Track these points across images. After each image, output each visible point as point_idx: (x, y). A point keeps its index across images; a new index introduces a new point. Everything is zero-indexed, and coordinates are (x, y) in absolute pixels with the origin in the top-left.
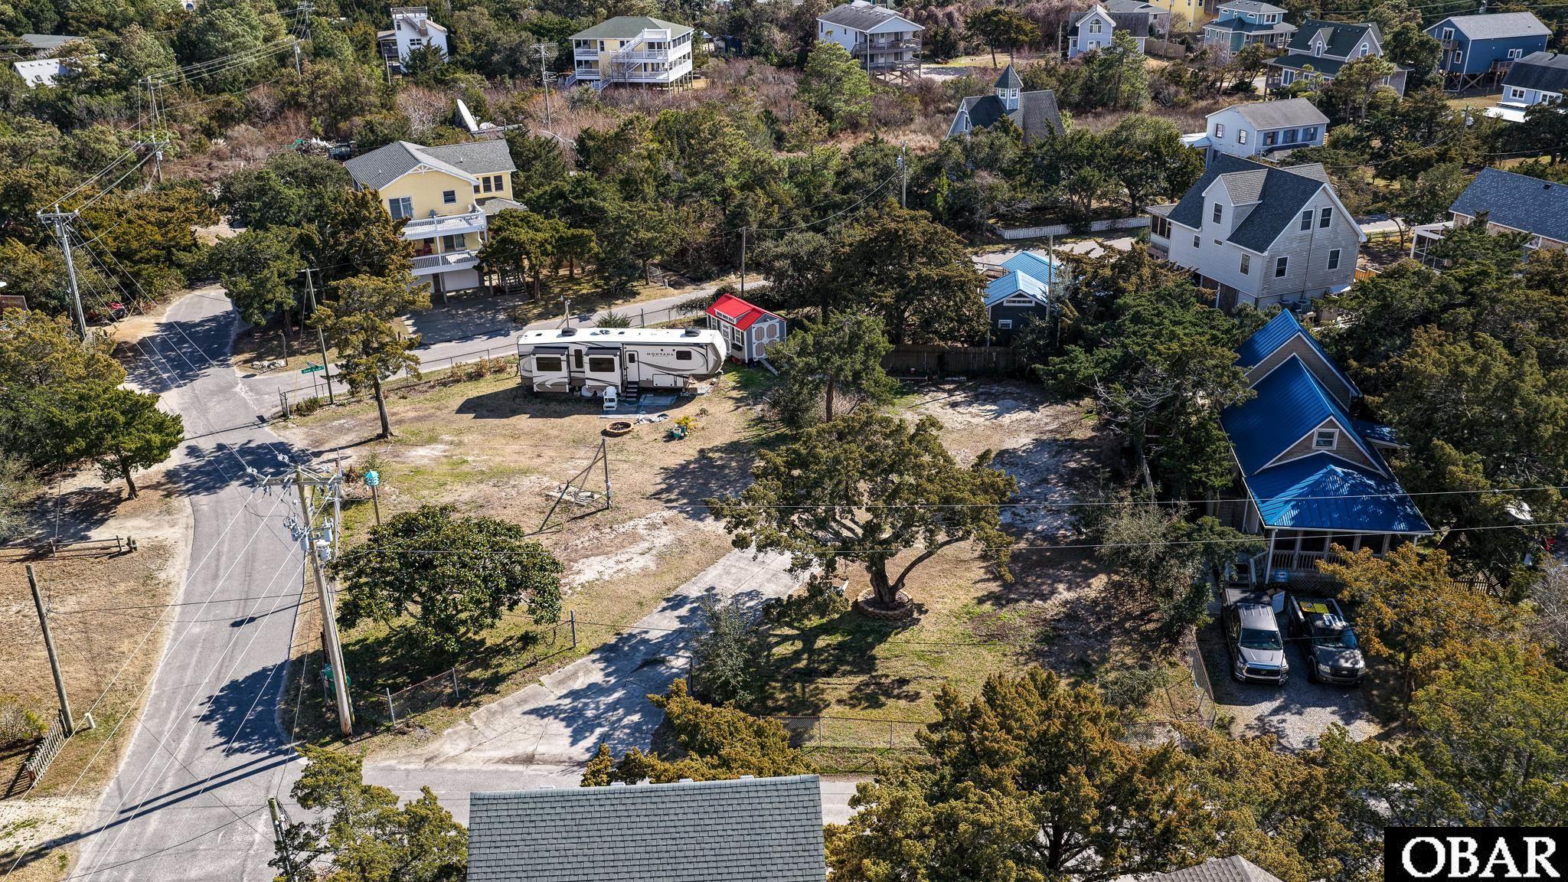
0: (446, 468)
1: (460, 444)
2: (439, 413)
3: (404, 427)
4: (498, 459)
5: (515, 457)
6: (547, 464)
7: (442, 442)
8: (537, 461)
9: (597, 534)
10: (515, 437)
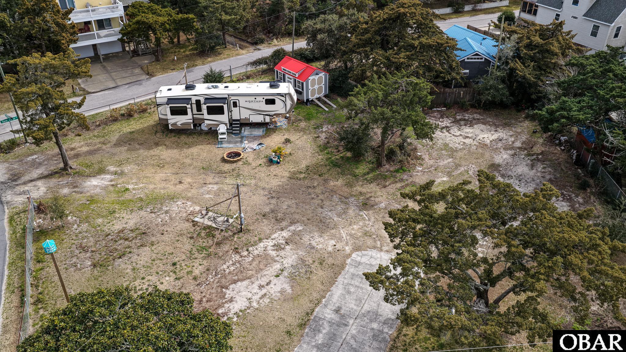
0: (113, 197)
1: (122, 173)
2: (104, 147)
3: (81, 159)
4: (151, 186)
5: (163, 185)
6: (186, 190)
7: (108, 173)
8: (180, 187)
9: (237, 257)
10: (161, 166)
